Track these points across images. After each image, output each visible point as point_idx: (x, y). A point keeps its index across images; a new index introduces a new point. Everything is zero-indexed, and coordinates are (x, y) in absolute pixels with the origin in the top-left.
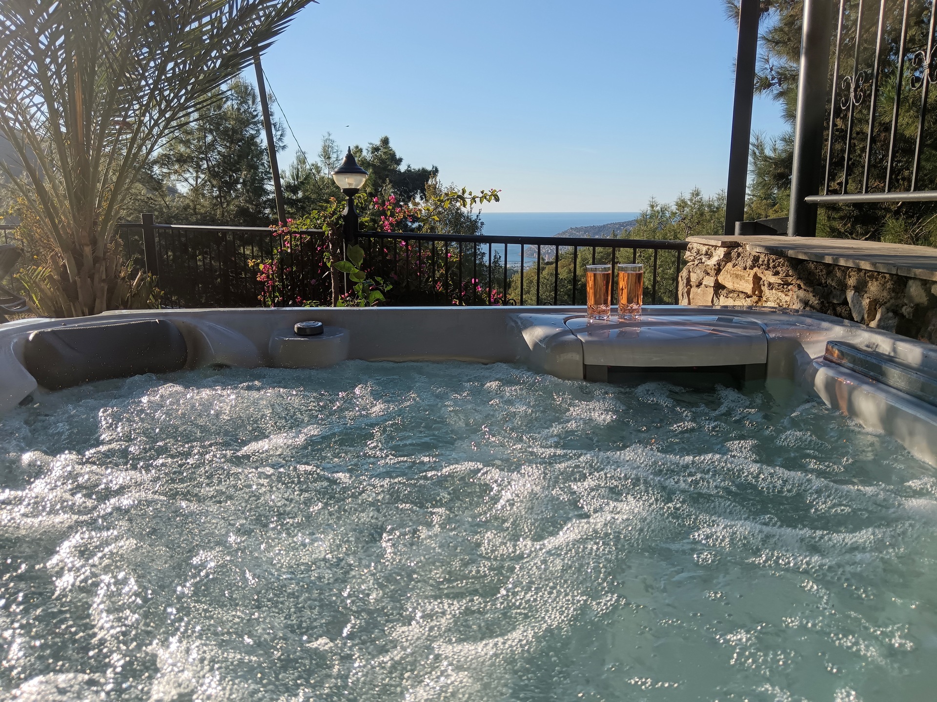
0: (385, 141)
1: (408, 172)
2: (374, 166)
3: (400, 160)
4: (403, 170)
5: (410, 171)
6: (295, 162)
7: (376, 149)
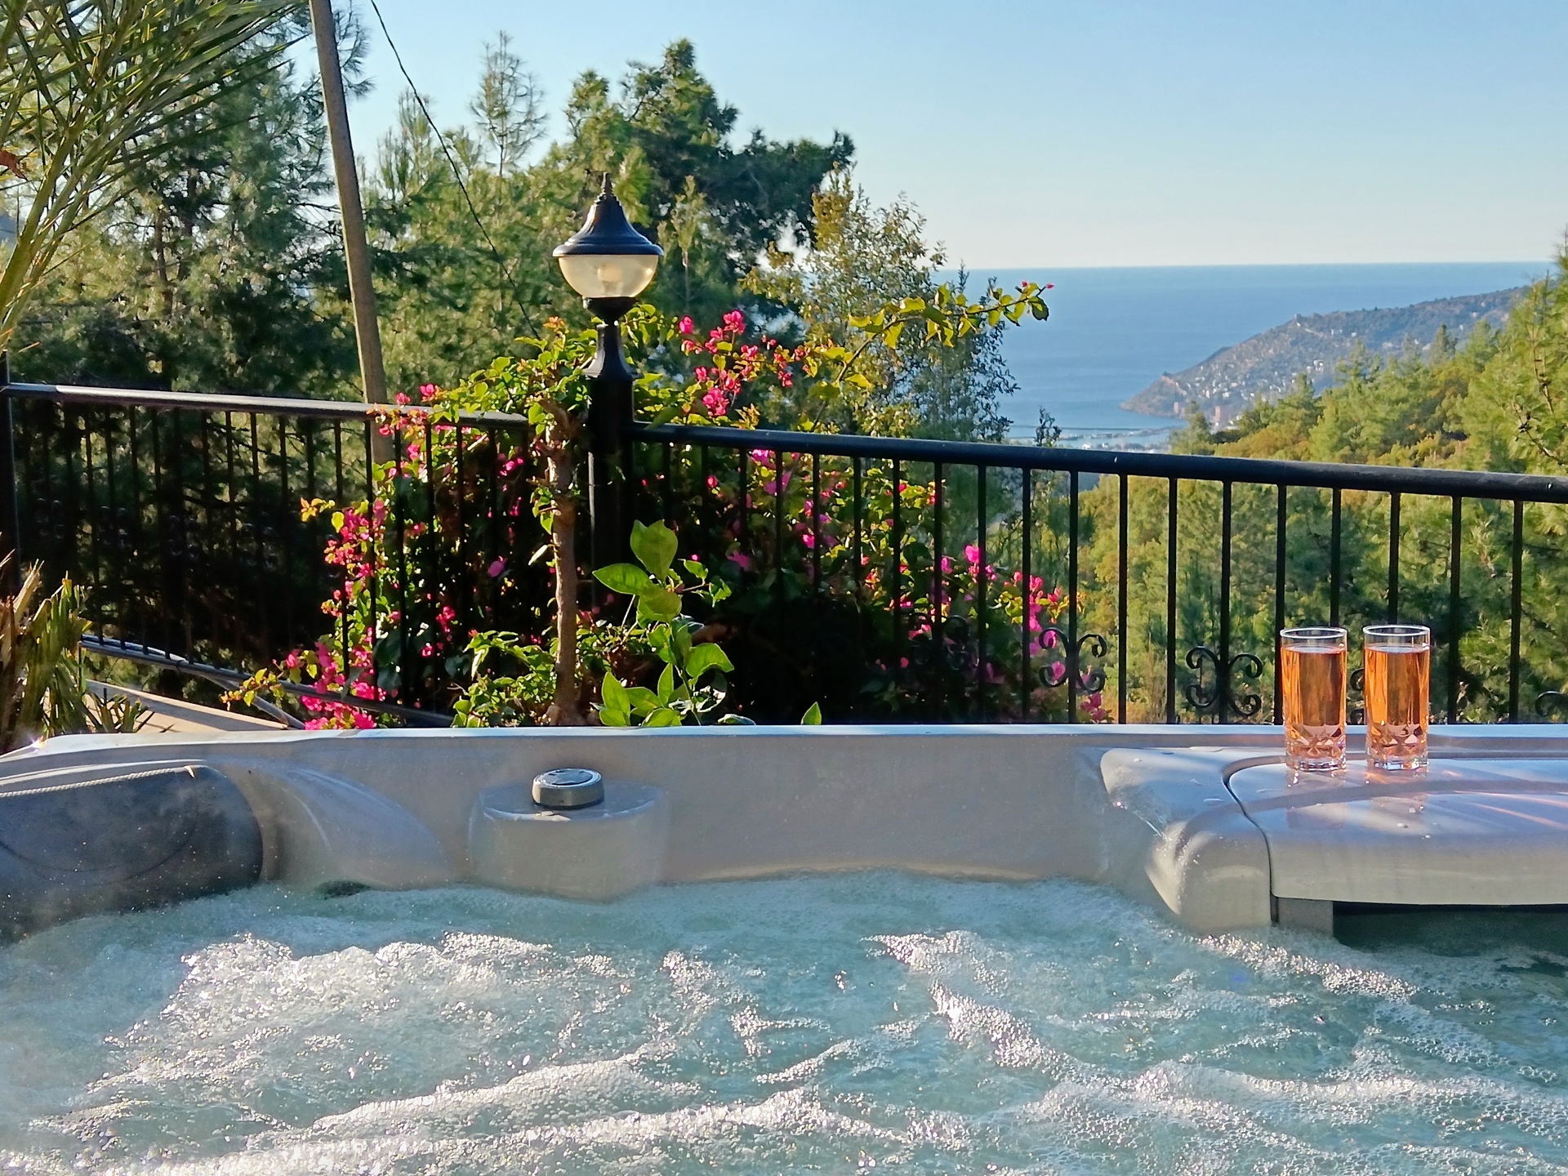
0: (682, 55)
1: (757, 151)
2: (645, 135)
3: (731, 114)
4: (737, 147)
5: (763, 149)
6: (398, 131)
7: (653, 81)
